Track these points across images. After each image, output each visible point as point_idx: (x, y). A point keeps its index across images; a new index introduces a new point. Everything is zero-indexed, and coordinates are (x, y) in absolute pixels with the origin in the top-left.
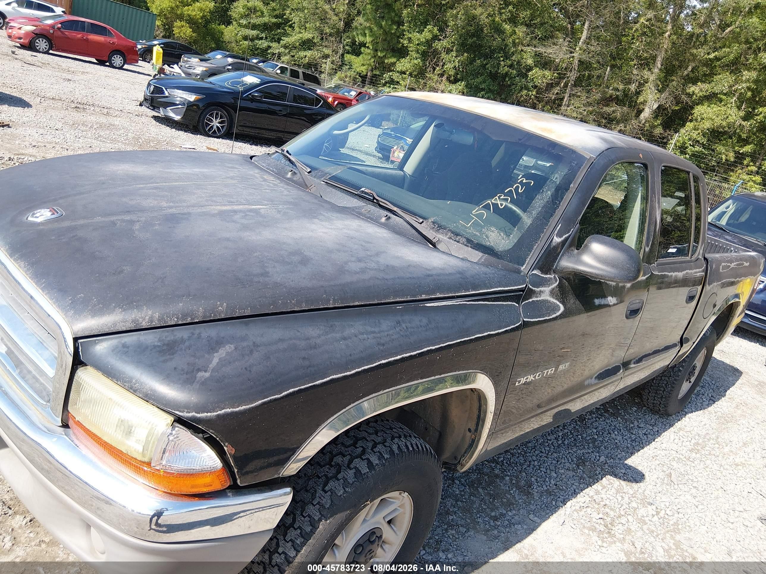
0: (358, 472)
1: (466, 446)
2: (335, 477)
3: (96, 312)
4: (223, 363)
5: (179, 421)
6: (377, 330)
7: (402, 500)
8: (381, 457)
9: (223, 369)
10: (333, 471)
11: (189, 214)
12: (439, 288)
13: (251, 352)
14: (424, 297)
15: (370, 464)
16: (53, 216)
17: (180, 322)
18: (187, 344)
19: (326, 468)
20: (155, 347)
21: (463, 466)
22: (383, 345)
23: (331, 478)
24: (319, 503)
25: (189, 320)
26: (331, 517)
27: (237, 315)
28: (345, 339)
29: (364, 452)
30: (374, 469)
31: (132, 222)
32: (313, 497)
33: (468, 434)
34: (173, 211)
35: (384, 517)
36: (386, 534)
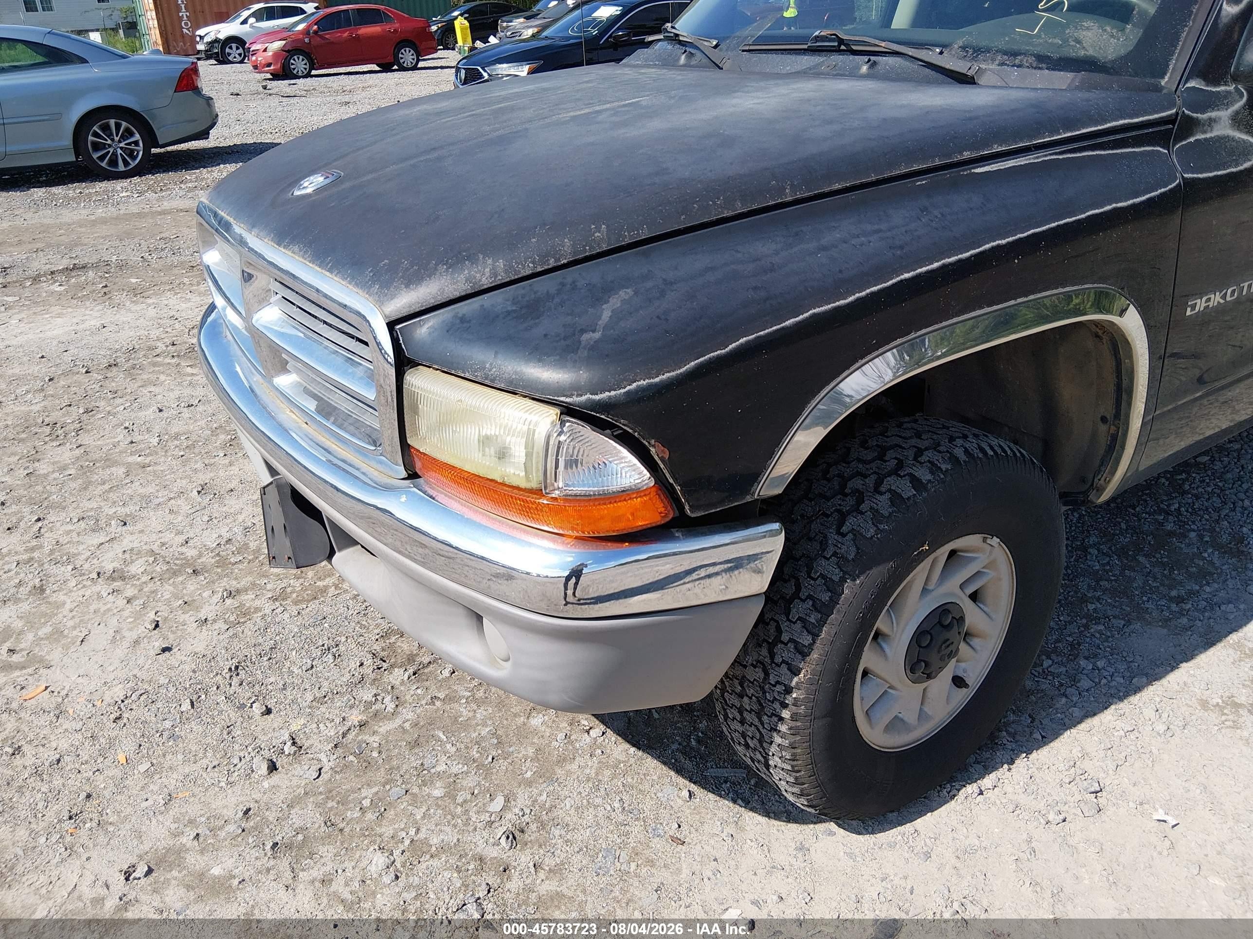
0: (896, 498)
1: (1102, 452)
2: (856, 510)
3: (412, 280)
4: (618, 316)
5: (568, 411)
6: (883, 226)
7: (991, 552)
8: (934, 468)
9: (622, 324)
10: (851, 501)
11: (526, 129)
12: (996, 133)
13: (663, 293)
14: (967, 155)
15: (916, 482)
16: (328, 181)
17: (539, 269)
18: (557, 300)
19: (837, 500)
20: (509, 313)
21: (1100, 490)
22: (901, 248)
23: (849, 513)
24: (835, 554)
25: (552, 263)
26: (862, 573)
27: (628, 241)
28: (824, 249)
29: (900, 465)
30: (926, 489)
31: (439, 159)
32: (824, 545)
33: (1103, 428)
34: (501, 132)
35: (962, 587)
36: (973, 615)
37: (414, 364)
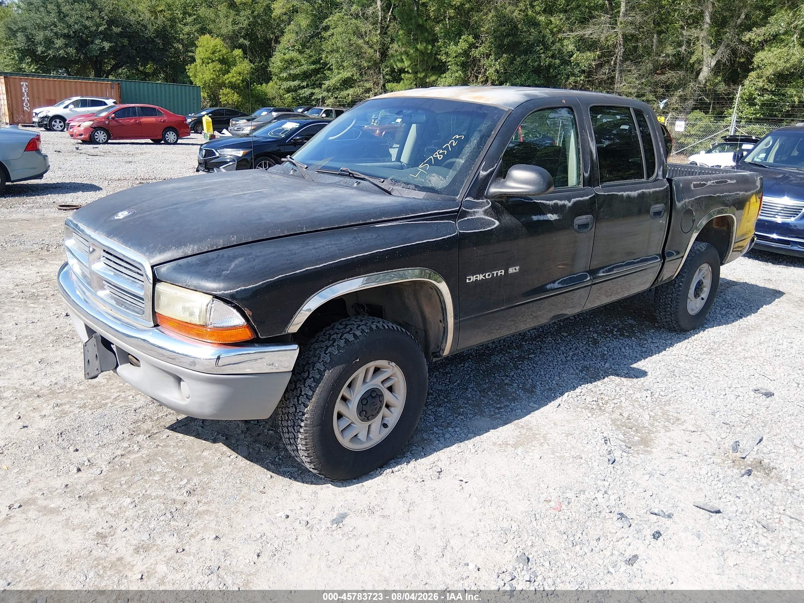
0: (347, 341)
1: (442, 334)
2: (332, 345)
3: (161, 251)
4: (237, 266)
5: (216, 297)
6: (338, 243)
7: (393, 370)
8: (363, 331)
9: (238, 269)
10: (331, 342)
11: (215, 199)
12: (384, 214)
13: (254, 260)
14: (372, 220)
15: (355, 335)
16: (130, 214)
17: (210, 250)
18: (216, 260)
19: (326, 342)
20: (197, 264)
21: (444, 350)
22: (342, 250)
23: (330, 346)
24: (323, 361)
25: (215, 248)
26: (332, 368)
27: (244, 242)
28: (315, 249)
29: (351, 330)
30: (358, 338)
31: (177, 208)
32: (319, 358)
33: (441, 324)
34: (204, 199)
35: (383, 382)
36: (388, 397)
37: (160, 281)
